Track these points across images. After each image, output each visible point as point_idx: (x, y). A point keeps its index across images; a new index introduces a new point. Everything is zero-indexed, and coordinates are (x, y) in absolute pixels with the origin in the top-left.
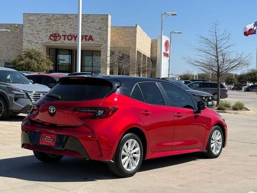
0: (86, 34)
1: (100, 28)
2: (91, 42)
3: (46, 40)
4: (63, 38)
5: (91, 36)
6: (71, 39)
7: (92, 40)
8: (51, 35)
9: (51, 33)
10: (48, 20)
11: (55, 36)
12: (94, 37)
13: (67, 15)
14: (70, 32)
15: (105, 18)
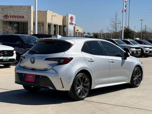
0: (21, 15)
1: (27, 12)
2: (23, 19)
3: (2, 18)
4: (10, 17)
5: (23, 16)
6: (14, 18)
7: (24, 18)
8: (4, 16)
9: (4, 15)
10: (3, 9)
11: (6, 16)
12: (25, 17)
13: (11, 6)
14: (13, 14)
15: (29, 8)
